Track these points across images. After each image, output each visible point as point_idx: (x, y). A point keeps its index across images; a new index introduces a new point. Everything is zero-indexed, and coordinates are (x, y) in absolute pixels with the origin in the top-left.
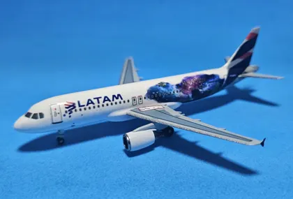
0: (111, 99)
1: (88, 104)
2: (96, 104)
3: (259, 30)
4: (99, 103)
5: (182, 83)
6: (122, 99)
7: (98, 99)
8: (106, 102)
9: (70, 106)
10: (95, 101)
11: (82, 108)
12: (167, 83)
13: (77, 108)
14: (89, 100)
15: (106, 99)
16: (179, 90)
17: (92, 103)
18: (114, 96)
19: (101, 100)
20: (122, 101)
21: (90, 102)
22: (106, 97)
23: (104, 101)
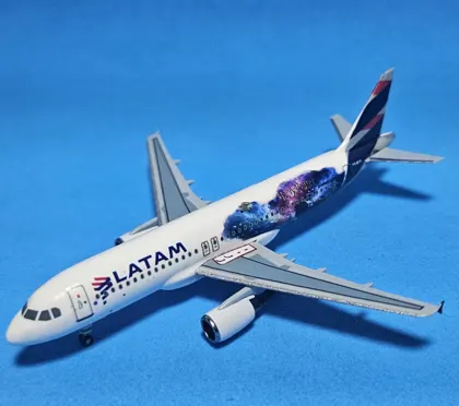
0: (168, 256)
1: (131, 273)
2: (145, 271)
3: (392, 72)
4: (148, 266)
5: (277, 198)
6: (185, 250)
7: (145, 260)
8: (160, 263)
9: (102, 285)
10: (142, 265)
11: (124, 283)
12: (254, 203)
13: (115, 285)
14: (131, 266)
15: (160, 257)
16: (274, 211)
17: (138, 270)
18: (171, 248)
19: (152, 261)
20: (186, 254)
21: (133, 269)
22: (158, 254)
23: (157, 261)
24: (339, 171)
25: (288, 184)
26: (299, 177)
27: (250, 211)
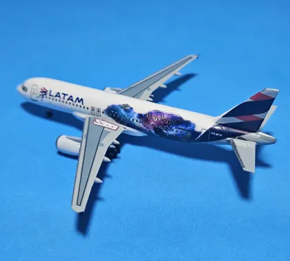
0: (74, 101)
1: (56, 96)
2: (62, 99)
4: (64, 99)
5: (146, 115)
6: (83, 104)
7: (65, 95)
8: (70, 101)
9: (44, 92)
10: (62, 96)
11: (51, 97)
12: (132, 108)
13: (48, 96)
14: (58, 93)
15: (71, 98)
16: (139, 120)
18: (78, 98)
20: (82, 106)
21: (58, 95)
22: (71, 96)
23: (69, 99)
24: (197, 129)
25: (158, 113)
26: (169, 115)
27: (125, 110)
